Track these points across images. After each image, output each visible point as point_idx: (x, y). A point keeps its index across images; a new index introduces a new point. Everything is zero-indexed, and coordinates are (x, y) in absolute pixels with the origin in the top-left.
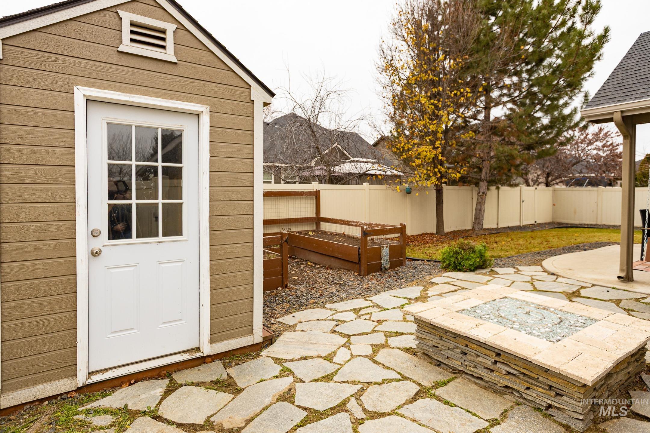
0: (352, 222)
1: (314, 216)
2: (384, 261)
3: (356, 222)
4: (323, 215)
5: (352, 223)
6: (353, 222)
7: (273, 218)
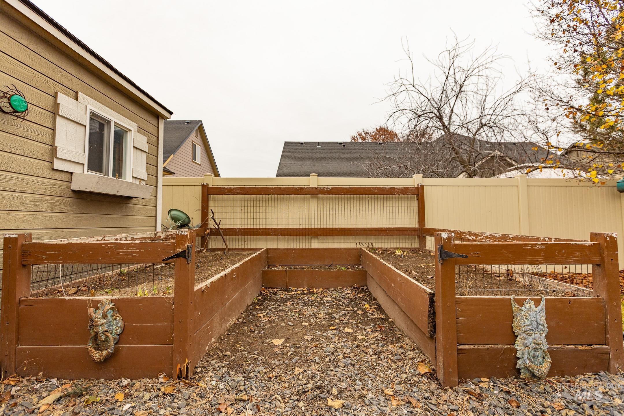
0: (466, 234)
1: (417, 226)
2: (526, 346)
3: (475, 235)
4: (429, 224)
5: (468, 236)
6: (470, 234)
7: (343, 227)
